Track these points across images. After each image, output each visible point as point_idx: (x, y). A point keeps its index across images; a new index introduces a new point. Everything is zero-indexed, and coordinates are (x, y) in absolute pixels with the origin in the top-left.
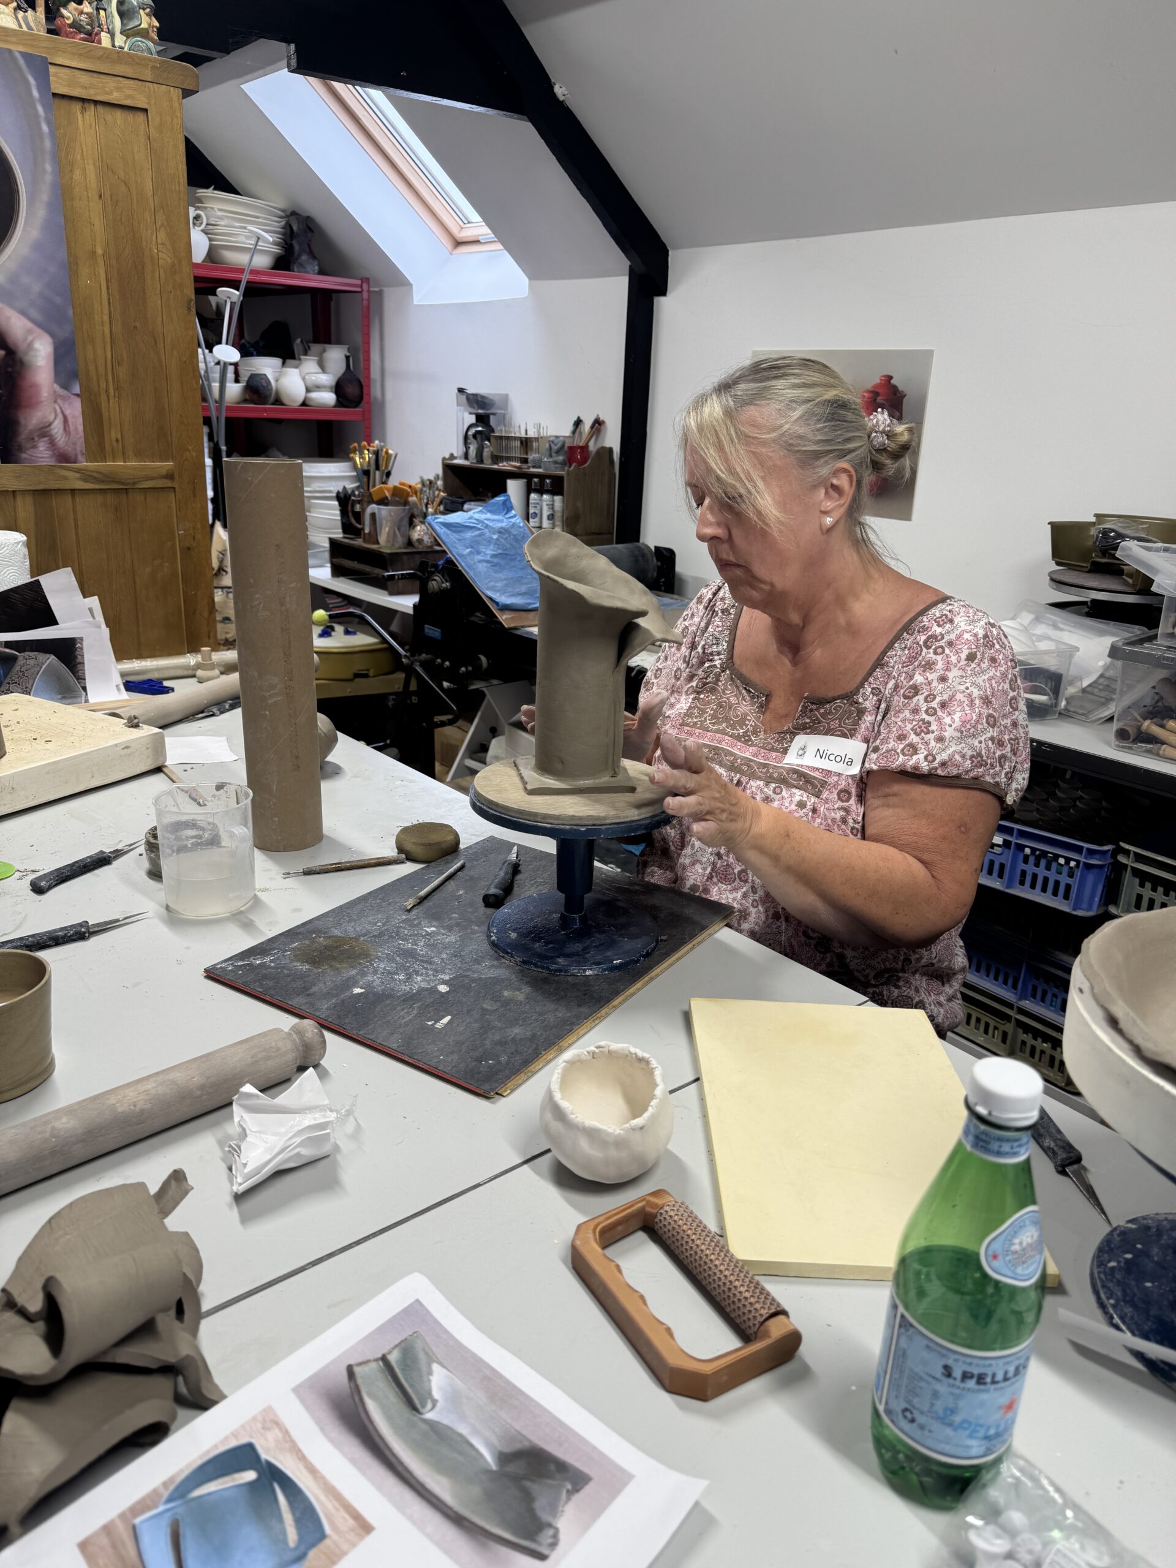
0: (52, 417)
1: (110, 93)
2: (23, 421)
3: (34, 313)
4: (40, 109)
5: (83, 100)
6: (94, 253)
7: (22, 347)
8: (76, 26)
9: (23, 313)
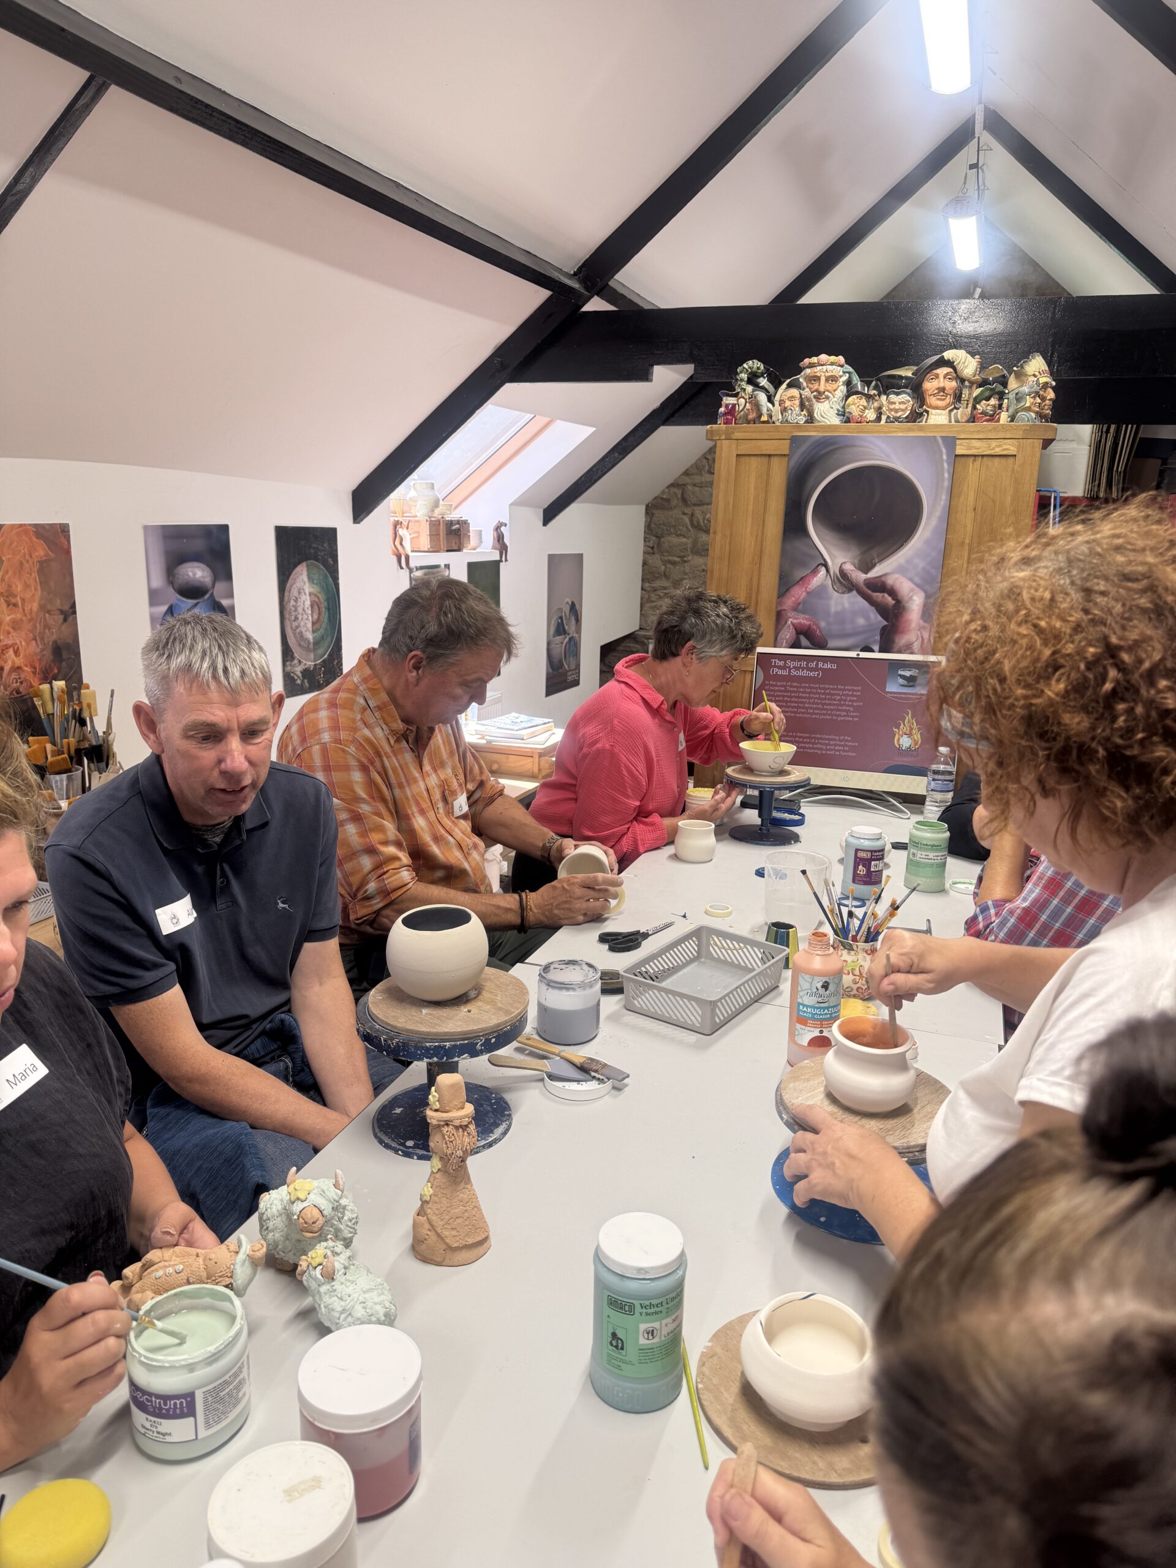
0: (914, 639)
1: (993, 449)
2: (897, 641)
3: (917, 580)
4: (946, 465)
5: (975, 456)
6: (963, 543)
7: (906, 598)
8: (984, 413)
9: (911, 580)
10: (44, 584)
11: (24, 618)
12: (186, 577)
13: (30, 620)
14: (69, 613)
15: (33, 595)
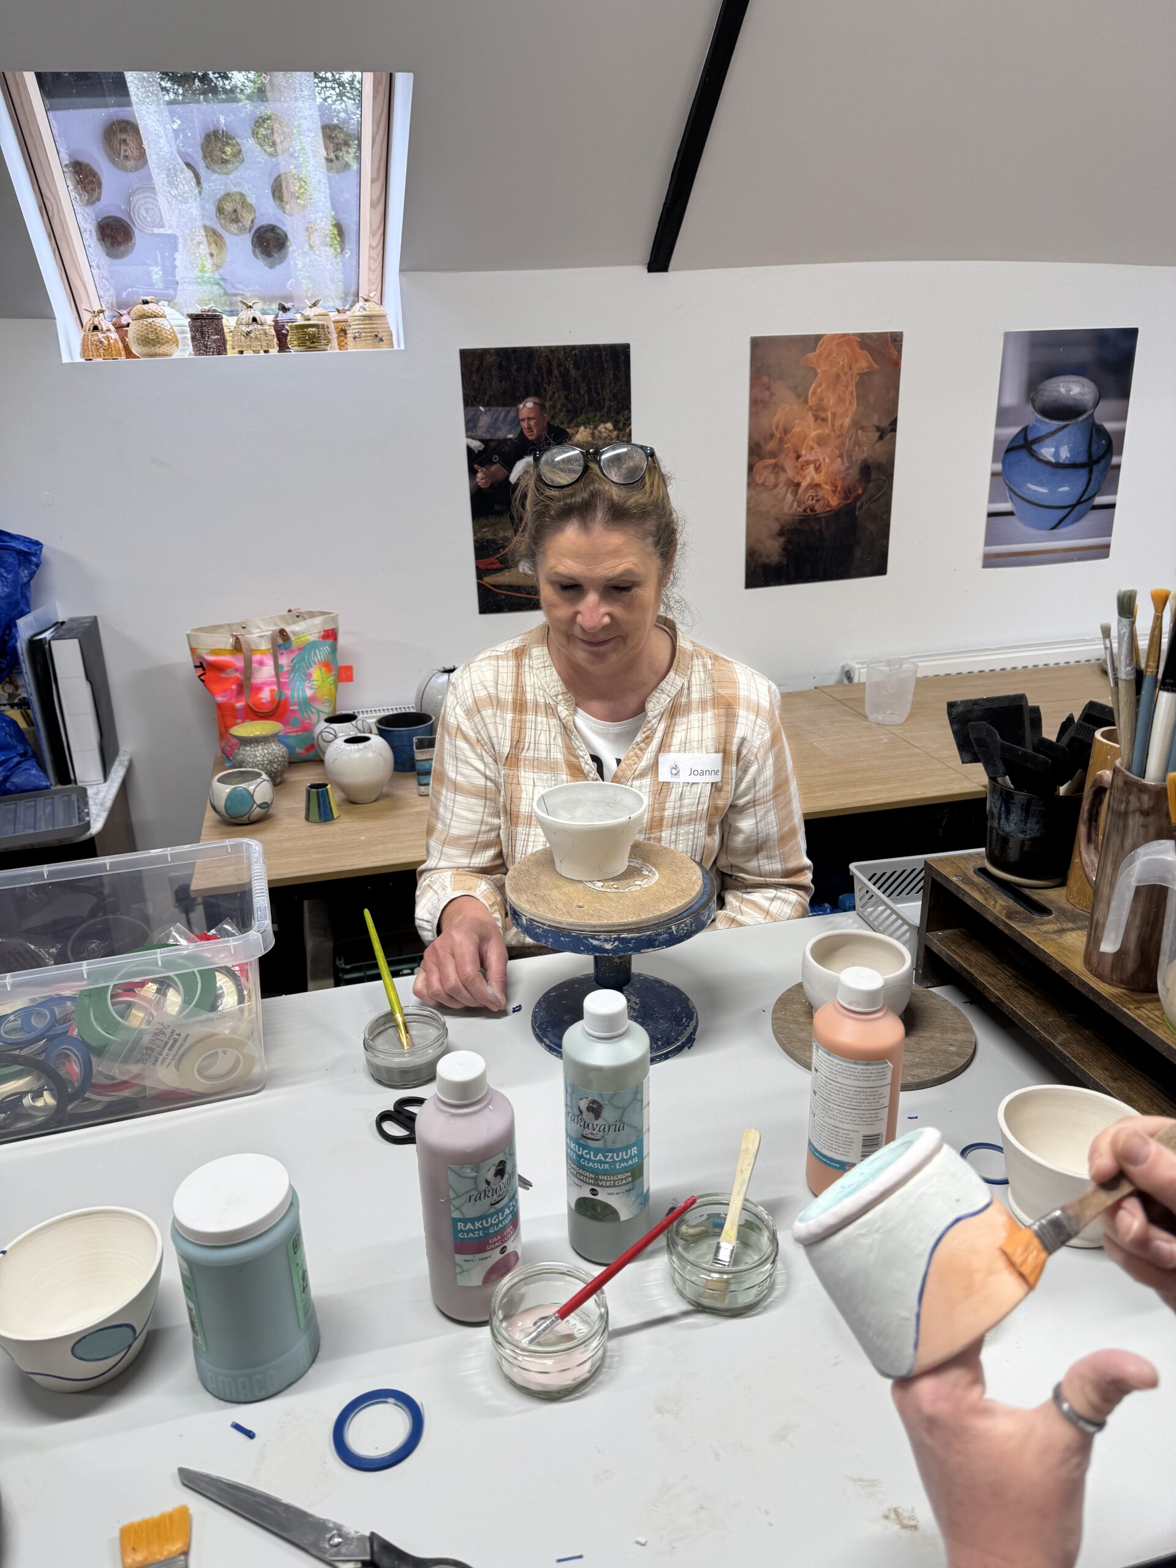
10: (861, 398)
11: (832, 434)
12: (1054, 393)
13: (839, 436)
14: (888, 430)
15: (847, 410)
